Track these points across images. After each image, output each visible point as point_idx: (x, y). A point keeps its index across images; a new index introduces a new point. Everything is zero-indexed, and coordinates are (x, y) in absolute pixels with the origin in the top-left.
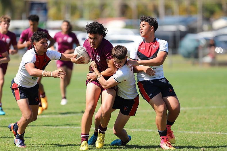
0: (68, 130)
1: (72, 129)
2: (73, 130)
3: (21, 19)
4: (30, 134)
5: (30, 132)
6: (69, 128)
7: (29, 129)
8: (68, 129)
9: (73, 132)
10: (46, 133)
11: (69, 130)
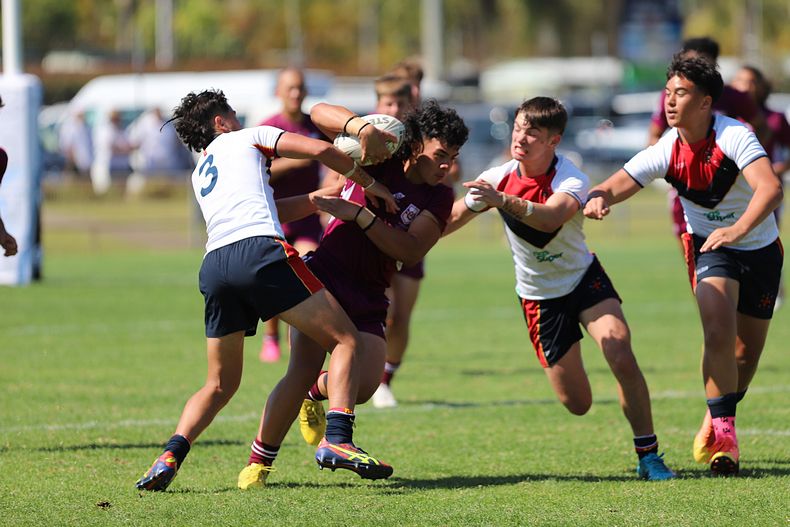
0: (754, 442)
1: (768, 438)
2: (771, 443)
3: (588, 53)
4: (620, 456)
5: (621, 449)
6: (757, 436)
7: (618, 439)
8: (756, 439)
9: (772, 447)
10: (677, 451)
11: (757, 443)
